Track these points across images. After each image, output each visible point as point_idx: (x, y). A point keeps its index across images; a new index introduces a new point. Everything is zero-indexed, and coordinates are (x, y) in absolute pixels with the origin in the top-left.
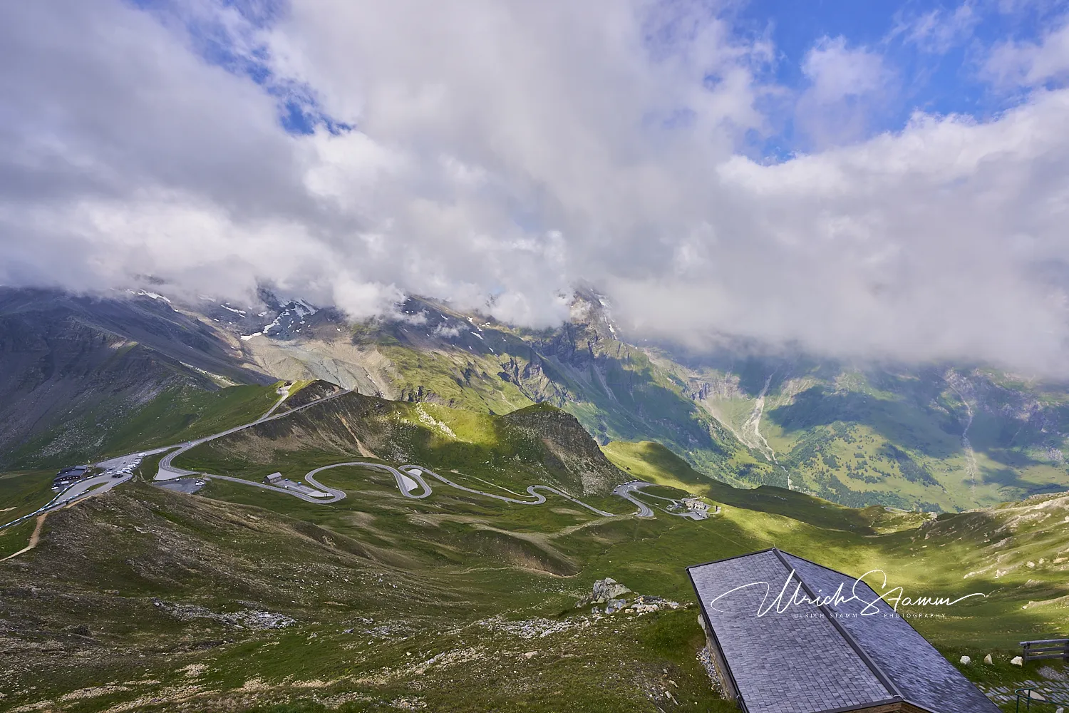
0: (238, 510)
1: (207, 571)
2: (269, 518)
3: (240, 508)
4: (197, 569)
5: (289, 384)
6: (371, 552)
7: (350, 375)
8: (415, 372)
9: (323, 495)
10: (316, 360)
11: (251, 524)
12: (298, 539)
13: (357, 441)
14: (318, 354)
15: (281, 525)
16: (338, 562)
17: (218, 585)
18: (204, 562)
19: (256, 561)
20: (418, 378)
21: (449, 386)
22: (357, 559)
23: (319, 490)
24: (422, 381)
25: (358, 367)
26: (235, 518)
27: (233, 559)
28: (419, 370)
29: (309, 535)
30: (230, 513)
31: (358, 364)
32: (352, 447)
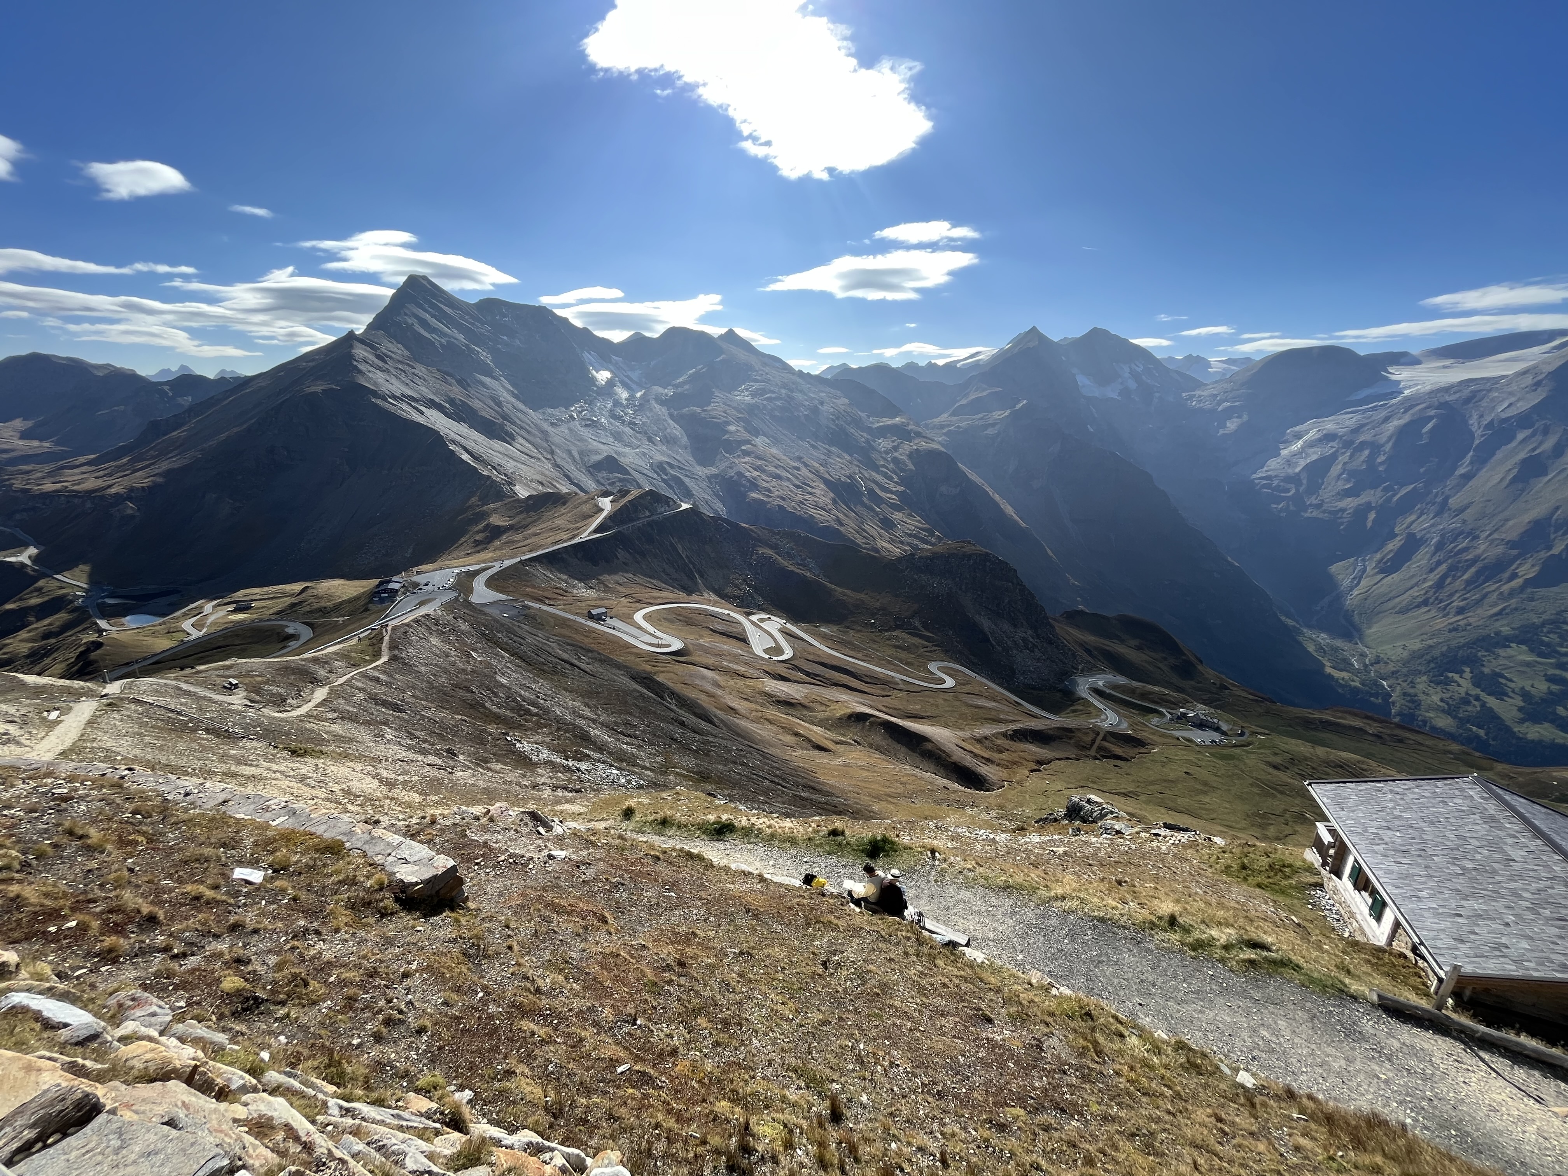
1: (547, 711)
4: (536, 707)
6: (719, 719)
9: (658, 642)
12: (635, 690)
15: (614, 671)
16: (682, 724)
17: (560, 728)
18: (542, 701)
19: (594, 709)
22: (703, 725)
23: (651, 634)
27: (571, 702)
29: (648, 688)
30: (560, 650)
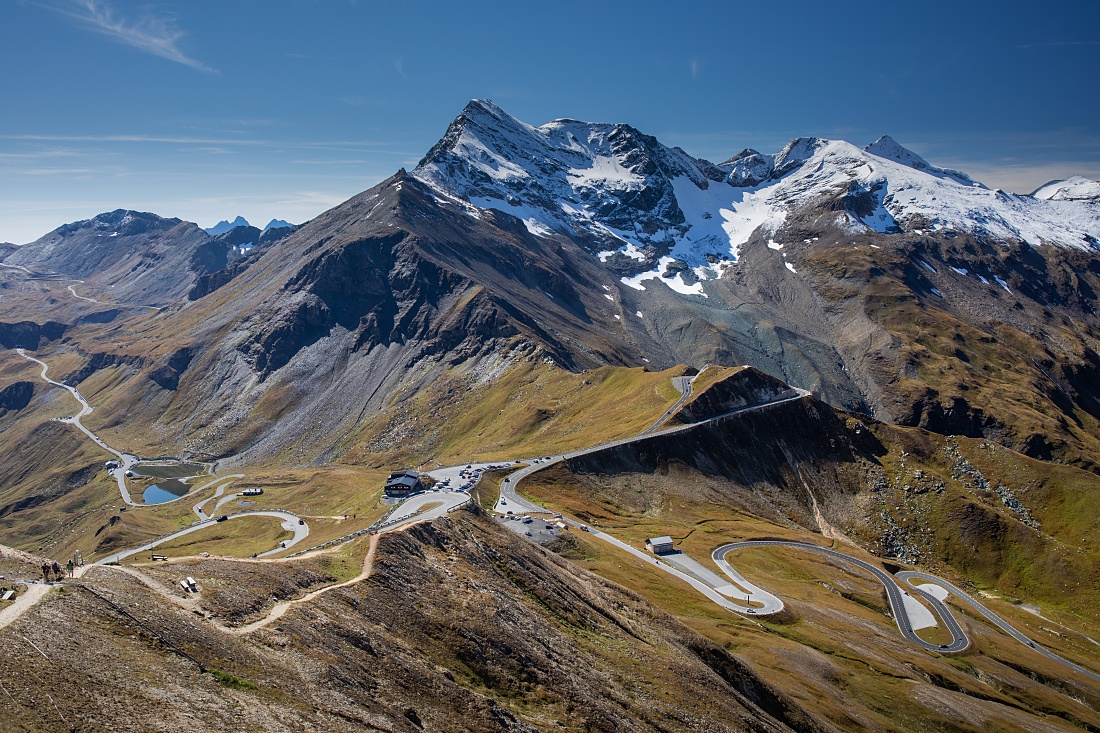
0: (606, 589)
1: (559, 679)
2: (650, 615)
3: (607, 586)
4: (547, 672)
5: (691, 372)
7: (806, 362)
8: (946, 364)
9: (742, 596)
10: (745, 327)
11: (623, 619)
13: (814, 501)
14: (746, 316)
17: (570, 709)
18: (554, 664)
19: (629, 687)
20: (952, 379)
21: (1030, 404)
23: (734, 584)
24: (963, 387)
25: (824, 347)
26: (599, 602)
27: (594, 671)
28: (956, 360)
30: (593, 591)
31: (825, 341)
32: (802, 511)
